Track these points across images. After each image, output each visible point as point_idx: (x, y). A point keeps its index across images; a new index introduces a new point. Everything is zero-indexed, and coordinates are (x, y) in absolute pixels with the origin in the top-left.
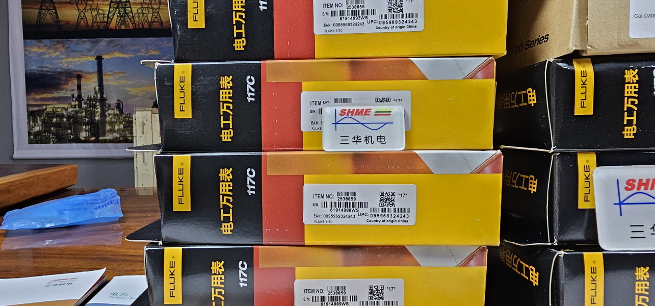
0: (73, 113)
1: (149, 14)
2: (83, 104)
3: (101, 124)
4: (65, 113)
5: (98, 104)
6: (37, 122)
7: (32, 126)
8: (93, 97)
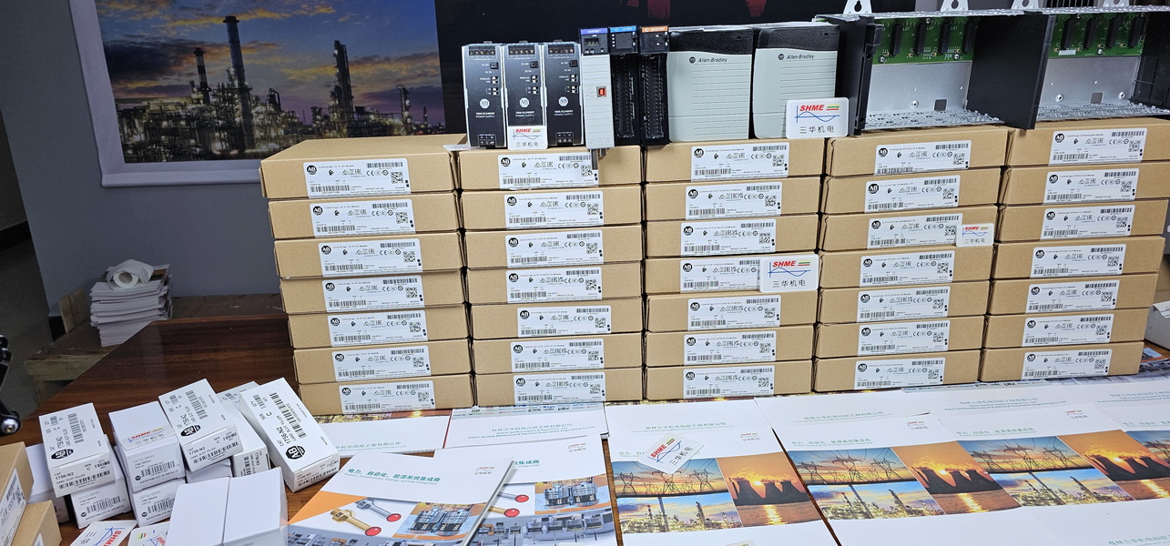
0: (195, 112)
2: (211, 97)
3: (246, 130)
4: (182, 112)
5: (236, 96)
6: (135, 127)
7: (128, 134)
8: (228, 85)
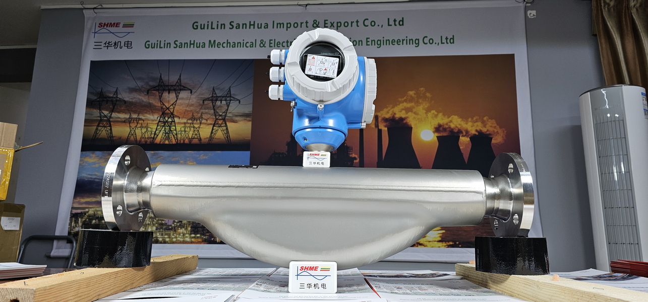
1: (191, 132)
6: (78, 223)
7: (73, 226)
